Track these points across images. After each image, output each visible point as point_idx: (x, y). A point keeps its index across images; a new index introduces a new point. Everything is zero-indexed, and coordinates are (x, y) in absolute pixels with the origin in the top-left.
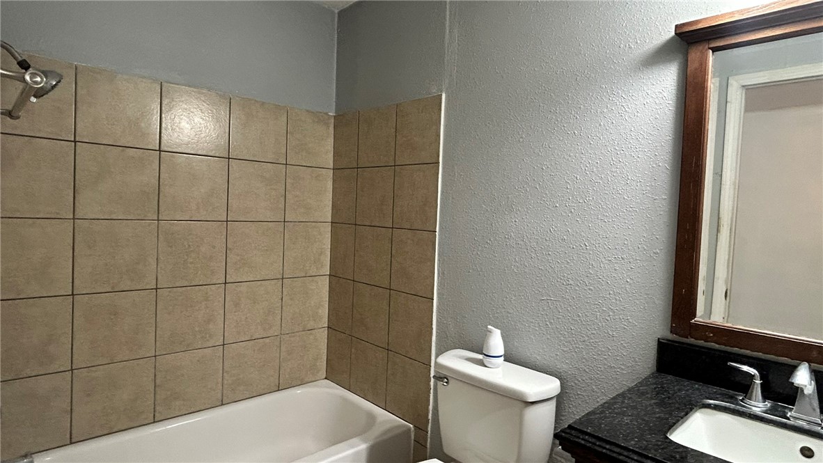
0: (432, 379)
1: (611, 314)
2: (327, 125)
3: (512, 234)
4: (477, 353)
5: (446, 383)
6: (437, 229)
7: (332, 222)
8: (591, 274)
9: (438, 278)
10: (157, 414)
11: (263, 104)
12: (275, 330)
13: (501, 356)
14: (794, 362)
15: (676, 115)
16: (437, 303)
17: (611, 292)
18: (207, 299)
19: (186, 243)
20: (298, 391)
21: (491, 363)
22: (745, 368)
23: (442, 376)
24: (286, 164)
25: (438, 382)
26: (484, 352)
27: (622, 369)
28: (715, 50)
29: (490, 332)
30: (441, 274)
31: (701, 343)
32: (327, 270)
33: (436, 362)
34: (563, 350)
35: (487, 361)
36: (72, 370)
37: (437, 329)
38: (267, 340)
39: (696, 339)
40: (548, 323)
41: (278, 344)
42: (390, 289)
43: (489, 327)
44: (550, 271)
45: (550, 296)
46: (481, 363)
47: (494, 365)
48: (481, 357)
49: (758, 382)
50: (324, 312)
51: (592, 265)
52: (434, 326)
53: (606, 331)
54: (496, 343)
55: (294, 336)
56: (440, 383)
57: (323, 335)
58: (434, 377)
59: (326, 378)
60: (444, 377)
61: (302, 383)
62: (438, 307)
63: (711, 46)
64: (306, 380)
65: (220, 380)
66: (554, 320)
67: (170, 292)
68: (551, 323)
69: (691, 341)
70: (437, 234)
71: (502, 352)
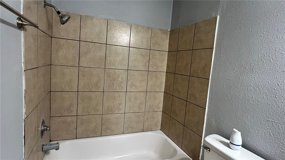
0: (202, 147)
2: (167, 34)
3: (252, 84)
5: (209, 151)
6: (210, 78)
7: (166, 72)
9: (209, 100)
10: (102, 134)
11: (143, 27)
12: (143, 110)
13: (240, 145)
16: (207, 111)
18: (120, 97)
19: (113, 77)
20: (149, 133)
21: (234, 147)
24: (150, 50)
25: (205, 149)
29: (235, 132)
30: (211, 98)
32: (163, 90)
33: (204, 140)
35: (231, 146)
36: (77, 116)
37: (206, 122)
38: (140, 113)
41: (144, 115)
42: (187, 101)
43: (234, 129)
44: (275, 106)
45: (274, 120)
47: (236, 149)
48: (228, 142)
50: (161, 105)
52: (205, 121)
54: (238, 138)
55: (150, 113)
56: (205, 150)
57: (160, 114)
58: (203, 146)
59: (160, 130)
60: (208, 148)
61: (151, 130)
62: (207, 113)
64: (153, 129)
65: (123, 125)
66: (276, 133)
67: (108, 93)
68: (274, 134)
70: (210, 80)
71: (241, 144)
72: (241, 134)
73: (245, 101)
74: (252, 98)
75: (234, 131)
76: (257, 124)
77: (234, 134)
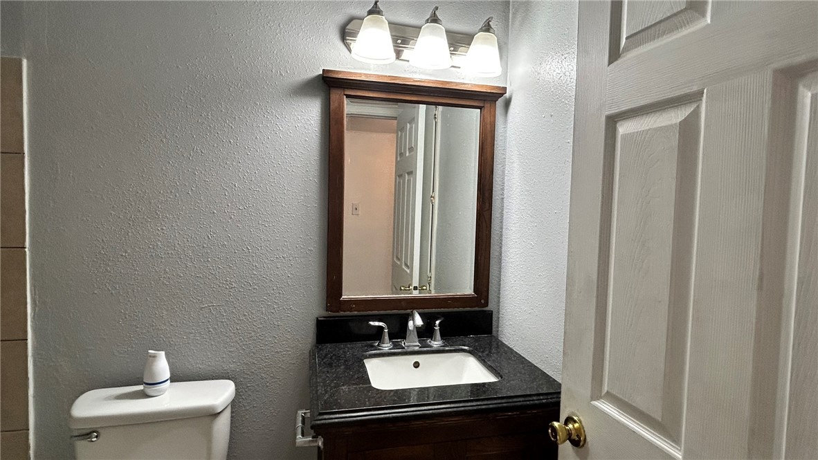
1: (275, 306)
3: (159, 243)
4: (135, 385)
5: (97, 437)
6: (27, 244)
8: (255, 274)
13: (167, 380)
14: (409, 311)
15: (321, 140)
16: (34, 342)
17: (275, 288)
22: (377, 324)
23: (89, 431)
25: (82, 441)
26: (145, 381)
27: (288, 351)
28: (348, 96)
29: (152, 357)
31: (348, 313)
34: (230, 352)
35: (150, 391)
39: (344, 311)
40: (211, 330)
43: (150, 351)
45: (212, 302)
46: (143, 395)
47: (160, 392)
48: (141, 387)
49: (386, 330)
51: (256, 266)
53: (272, 323)
60: (91, 431)
62: (36, 348)
63: (346, 93)
66: (218, 325)
68: (215, 328)
69: (342, 313)
70: (27, 250)
71: (168, 375)
72: (166, 354)
73: (151, 283)
74: (166, 272)
75: (150, 356)
76: (183, 323)
77: (153, 362)
